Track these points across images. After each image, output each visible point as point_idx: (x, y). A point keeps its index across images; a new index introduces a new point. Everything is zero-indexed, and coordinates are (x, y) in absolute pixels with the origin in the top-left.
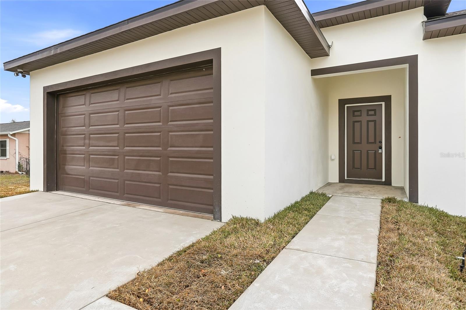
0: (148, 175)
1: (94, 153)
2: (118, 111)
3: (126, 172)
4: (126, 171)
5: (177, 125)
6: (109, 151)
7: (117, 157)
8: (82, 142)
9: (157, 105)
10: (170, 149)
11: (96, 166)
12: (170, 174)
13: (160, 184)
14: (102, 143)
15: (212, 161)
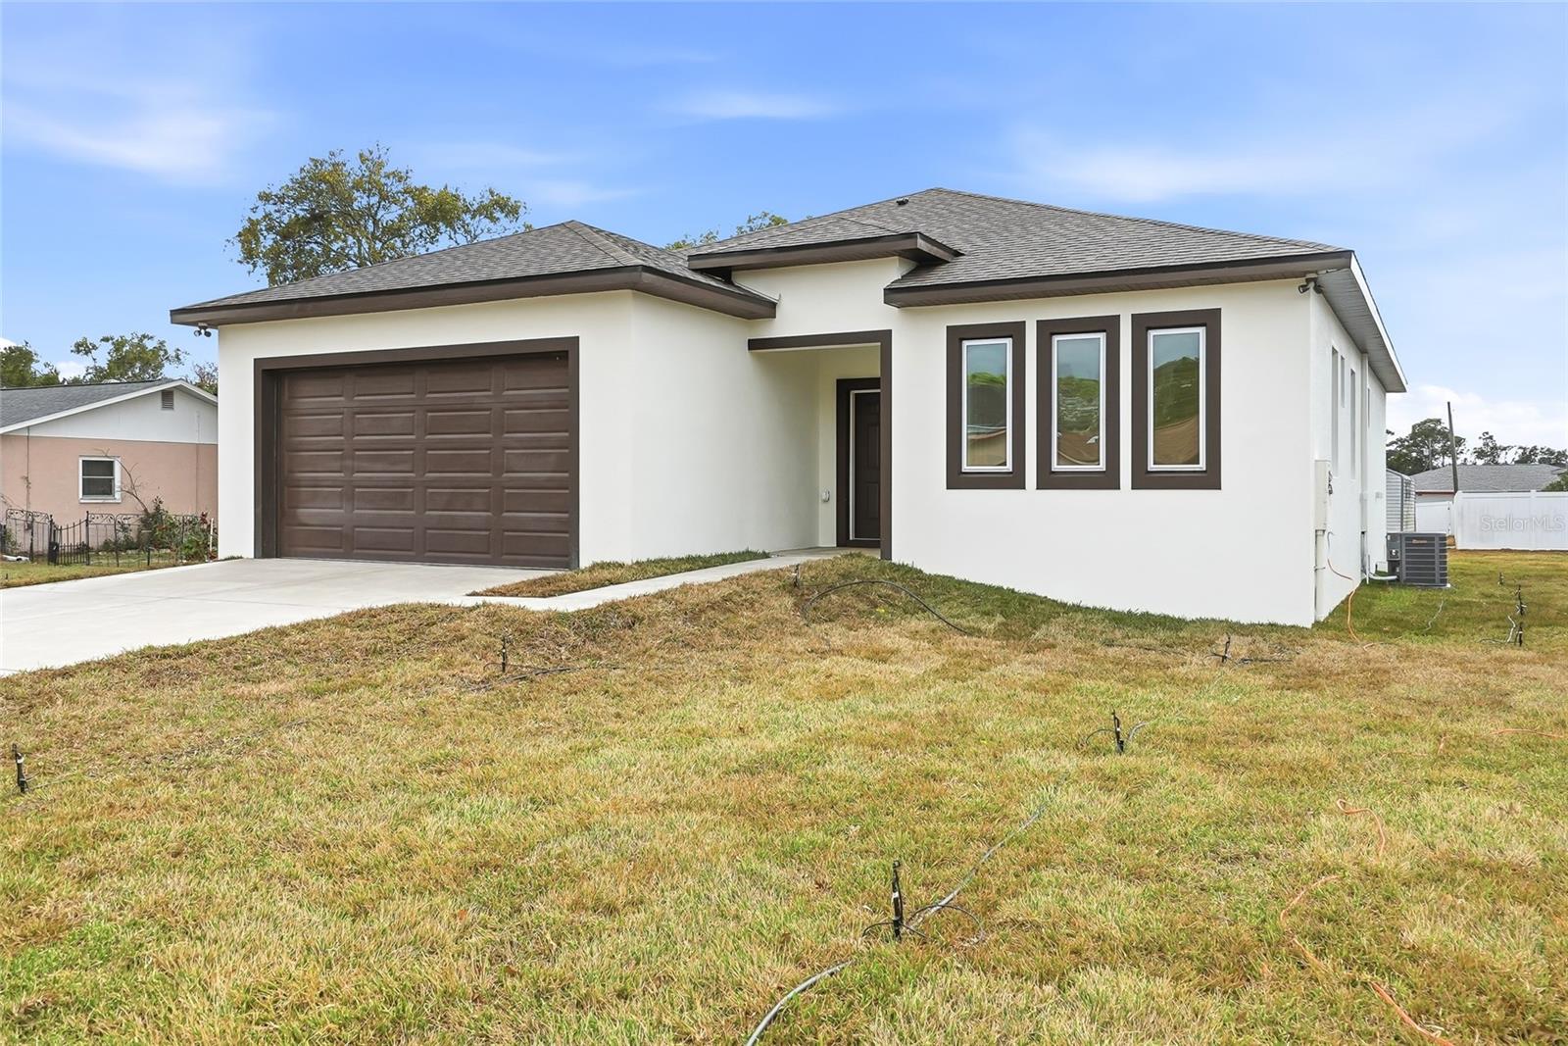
0: (467, 517)
1: (362, 484)
2: (413, 412)
3: (429, 515)
4: (428, 513)
5: (517, 438)
6: (394, 480)
7: (411, 490)
8: (336, 465)
9: (486, 406)
10: (505, 475)
11: (368, 506)
12: (505, 514)
13: (489, 530)
14: (379, 466)
15: (567, 491)
